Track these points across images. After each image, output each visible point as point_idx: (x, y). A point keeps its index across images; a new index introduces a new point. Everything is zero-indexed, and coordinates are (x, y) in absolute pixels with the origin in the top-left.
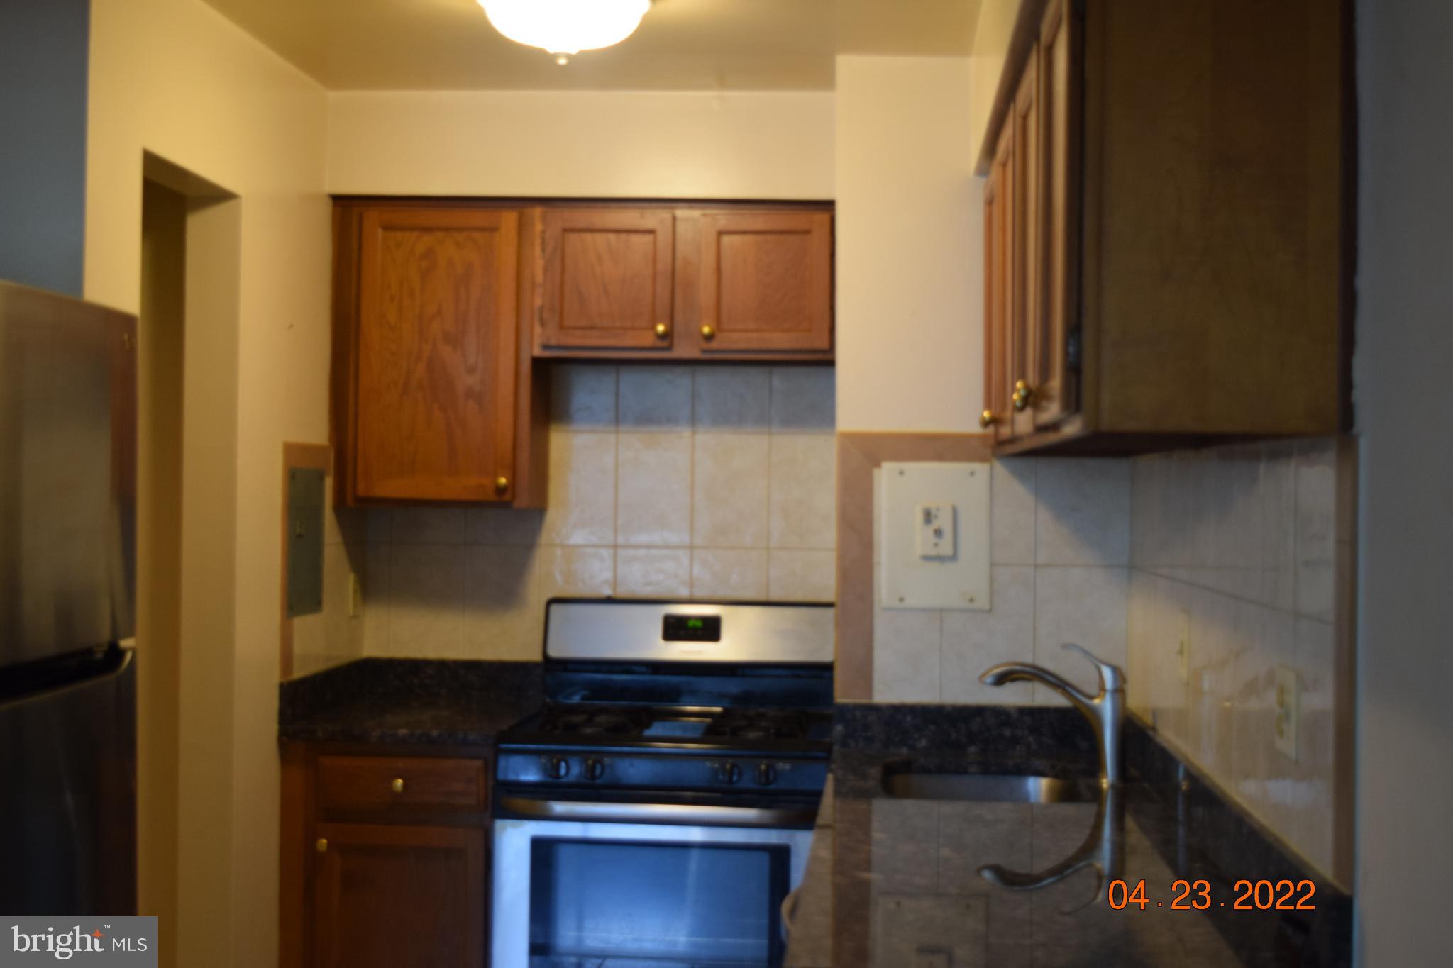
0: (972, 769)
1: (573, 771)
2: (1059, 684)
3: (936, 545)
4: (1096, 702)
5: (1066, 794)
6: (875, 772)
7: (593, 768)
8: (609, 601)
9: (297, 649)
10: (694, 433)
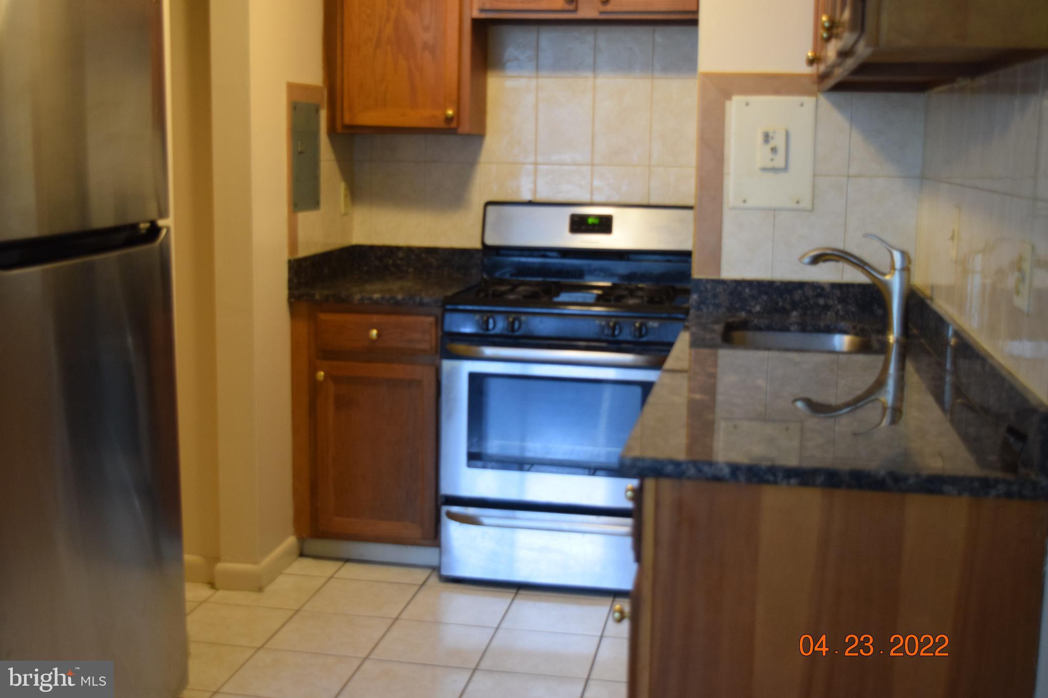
0: (793, 328)
1: (499, 325)
2: (860, 264)
3: (772, 160)
4: (887, 278)
5: (863, 348)
6: (719, 328)
7: (513, 323)
8: (530, 203)
9: (302, 235)
10: (595, 78)
